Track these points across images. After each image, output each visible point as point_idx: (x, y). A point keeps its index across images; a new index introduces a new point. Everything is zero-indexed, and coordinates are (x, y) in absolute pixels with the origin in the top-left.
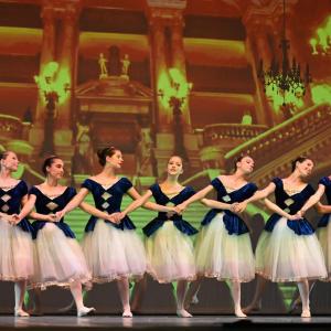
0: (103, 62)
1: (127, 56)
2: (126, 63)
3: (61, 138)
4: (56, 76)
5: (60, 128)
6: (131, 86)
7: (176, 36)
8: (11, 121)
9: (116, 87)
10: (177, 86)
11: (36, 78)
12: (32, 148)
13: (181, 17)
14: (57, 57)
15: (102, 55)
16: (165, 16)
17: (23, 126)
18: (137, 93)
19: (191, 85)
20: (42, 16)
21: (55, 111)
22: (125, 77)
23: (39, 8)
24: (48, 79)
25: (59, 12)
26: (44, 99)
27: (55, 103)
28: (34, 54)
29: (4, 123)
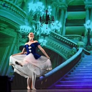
4: (90, 24)
8: (78, 36)
11: (84, 25)
12: (84, 43)
17: (81, 38)
20: (85, 8)
21: (90, 33)
23: (84, 6)
24: (88, 25)
25: (90, 7)
26: (87, 30)
27: (90, 31)
28: (84, 18)
29: (76, 37)
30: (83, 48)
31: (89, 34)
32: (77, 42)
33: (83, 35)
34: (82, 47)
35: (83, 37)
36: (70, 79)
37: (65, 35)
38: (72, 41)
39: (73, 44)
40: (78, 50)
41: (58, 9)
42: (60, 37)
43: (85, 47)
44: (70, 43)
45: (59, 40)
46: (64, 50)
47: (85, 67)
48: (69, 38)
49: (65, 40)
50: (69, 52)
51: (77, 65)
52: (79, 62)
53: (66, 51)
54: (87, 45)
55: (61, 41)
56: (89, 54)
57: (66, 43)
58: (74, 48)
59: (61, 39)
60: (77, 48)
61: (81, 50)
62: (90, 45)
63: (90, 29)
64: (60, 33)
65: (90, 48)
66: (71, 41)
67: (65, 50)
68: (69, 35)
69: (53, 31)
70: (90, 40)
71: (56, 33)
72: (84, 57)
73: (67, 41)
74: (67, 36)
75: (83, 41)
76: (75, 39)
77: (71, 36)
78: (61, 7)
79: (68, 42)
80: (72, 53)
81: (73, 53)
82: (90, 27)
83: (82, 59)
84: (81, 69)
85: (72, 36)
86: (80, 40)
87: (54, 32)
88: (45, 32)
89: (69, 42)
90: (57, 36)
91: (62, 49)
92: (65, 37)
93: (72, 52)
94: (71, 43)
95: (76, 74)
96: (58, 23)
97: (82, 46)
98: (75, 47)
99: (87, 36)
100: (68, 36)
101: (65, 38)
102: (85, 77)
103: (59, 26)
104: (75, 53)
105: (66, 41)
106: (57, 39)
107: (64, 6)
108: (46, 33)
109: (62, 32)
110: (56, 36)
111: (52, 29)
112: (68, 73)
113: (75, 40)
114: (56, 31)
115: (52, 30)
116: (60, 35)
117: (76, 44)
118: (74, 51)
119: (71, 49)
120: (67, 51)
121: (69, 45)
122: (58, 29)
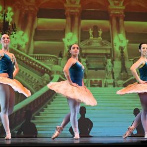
0: (91, 32)
1: (101, 30)
2: (100, 32)
4: (71, 38)
6: (103, 42)
7: (121, 21)
8: (53, 57)
9: (97, 42)
10: (122, 41)
11: (63, 39)
13: (123, 13)
14: (72, 31)
15: (90, 29)
16: (116, 13)
17: (58, 59)
18: (105, 45)
19: (128, 41)
20: (65, 14)
22: (100, 38)
23: (64, 11)
24: (68, 40)
25: (72, 12)
26: (67, 48)
28: (62, 30)
29: (51, 58)
30: (60, 76)
32: (51, 66)
33: (61, 55)
38: (44, 63)
39: (45, 68)
41: (23, 13)
44: (40, 67)
45: (23, 61)
46: (31, 77)
48: (39, 60)
49: (33, 62)
50: (38, 81)
52: (54, 96)
53: (33, 79)
55: (27, 63)
57: (34, 67)
58: (46, 75)
59: (26, 60)
60: (50, 76)
64: (26, 51)
66: (42, 64)
67: (32, 77)
68: (39, 55)
69: (15, 47)
71: (18, 51)
73: (36, 63)
74: (35, 56)
75: (60, 65)
76: (48, 61)
77: (42, 56)
78: (27, 9)
79: (37, 65)
81: (45, 82)
85: (44, 56)
86: (57, 63)
87: (15, 49)
89: (39, 65)
90: (21, 55)
91: (28, 75)
92: (33, 57)
93: (43, 80)
94: (42, 66)
96: (23, 35)
97: (58, 72)
98: (48, 74)
100: (38, 57)
101: (33, 59)
103: (23, 40)
104: (47, 83)
105: (34, 64)
107: (32, 9)
109: (28, 50)
110: (18, 55)
113: (48, 63)
115: (13, 46)
116: (25, 55)
117: (49, 68)
118: (46, 79)
119: (41, 76)
120: (35, 79)
121: (39, 70)
122: (22, 45)
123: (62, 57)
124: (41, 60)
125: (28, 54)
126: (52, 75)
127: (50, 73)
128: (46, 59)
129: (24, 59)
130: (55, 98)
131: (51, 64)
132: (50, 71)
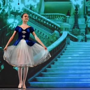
3: (81, 21)
5: (80, 18)
8: (62, 16)
12: (70, 26)
17: (66, 18)
21: (78, 11)
26: (74, 7)
27: (78, 8)
29: (59, 17)
30: (69, 32)
31: (76, 13)
32: (61, 23)
33: (69, 14)
34: (67, 31)
35: (69, 16)
36: (50, 74)
37: (44, 13)
38: (54, 21)
39: (55, 26)
40: (61, 35)
42: (36, 15)
43: (71, 30)
44: (50, 25)
45: (35, 20)
46: (42, 34)
47: (70, 58)
48: (49, 18)
49: (44, 20)
50: (49, 37)
51: (59, 54)
52: (63, 50)
53: (45, 36)
54: (74, 28)
55: (38, 22)
56: (76, 40)
57: (45, 25)
58: (56, 32)
59: (38, 19)
60: (59, 32)
61: (65, 34)
62: (78, 28)
63: (79, 6)
64: (38, 11)
65: (78, 32)
66: (52, 22)
67: (44, 34)
68: (49, 14)
69: (28, 7)
70: (77, 20)
71: (31, 11)
72: (69, 44)
73: (47, 21)
74: (46, 15)
75: (68, 23)
76: (57, 19)
77: (52, 15)
79: (47, 23)
80: (53, 38)
81: (55, 38)
82: (78, 3)
83: (67, 47)
84: (64, 61)
85: (54, 15)
86: (65, 21)
87: (28, 9)
88: (17, 9)
89: (50, 23)
90: (34, 14)
91: (40, 32)
92: (44, 16)
93: (53, 36)
94: (52, 24)
95: (58, 68)
97: (66, 29)
98: (58, 31)
99: (74, 15)
100: (48, 15)
101: (45, 18)
102: (70, 72)
103: (35, 1)
104: (57, 39)
105: (45, 22)
106: (33, 19)
108: (17, 11)
109: (40, 10)
110: (31, 15)
111: (26, 4)
112: (48, 65)
113: (58, 21)
114: (31, 9)
115: (26, 7)
116: (37, 14)
117: (59, 26)
118: (55, 35)
119: (52, 33)
120: (46, 36)
121: (49, 27)
122: (35, 6)
123: (70, 15)
124: (51, 18)
125: (39, 14)
126: (61, 32)
127: (59, 30)
128: (55, 18)
129: (36, 18)
130: (64, 52)
131: (60, 22)
132: (59, 29)
